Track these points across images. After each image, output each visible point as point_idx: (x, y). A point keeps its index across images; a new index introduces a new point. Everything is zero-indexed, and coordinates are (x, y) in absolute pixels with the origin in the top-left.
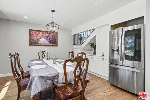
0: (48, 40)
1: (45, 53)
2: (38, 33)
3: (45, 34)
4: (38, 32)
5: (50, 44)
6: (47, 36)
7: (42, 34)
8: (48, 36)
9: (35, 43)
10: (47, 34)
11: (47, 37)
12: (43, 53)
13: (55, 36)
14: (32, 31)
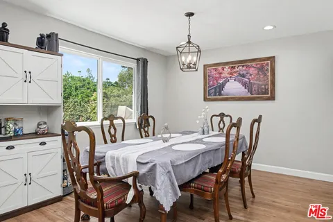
0: (244, 85)
1: (225, 119)
2: (221, 71)
3: (236, 69)
4: (220, 68)
5: (250, 95)
6: (242, 73)
7: (229, 70)
8: (245, 72)
9: (216, 95)
10: (243, 66)
11: (243, 76)
12: (222, 120)
13: (267, 70)
14: (210, 68)
